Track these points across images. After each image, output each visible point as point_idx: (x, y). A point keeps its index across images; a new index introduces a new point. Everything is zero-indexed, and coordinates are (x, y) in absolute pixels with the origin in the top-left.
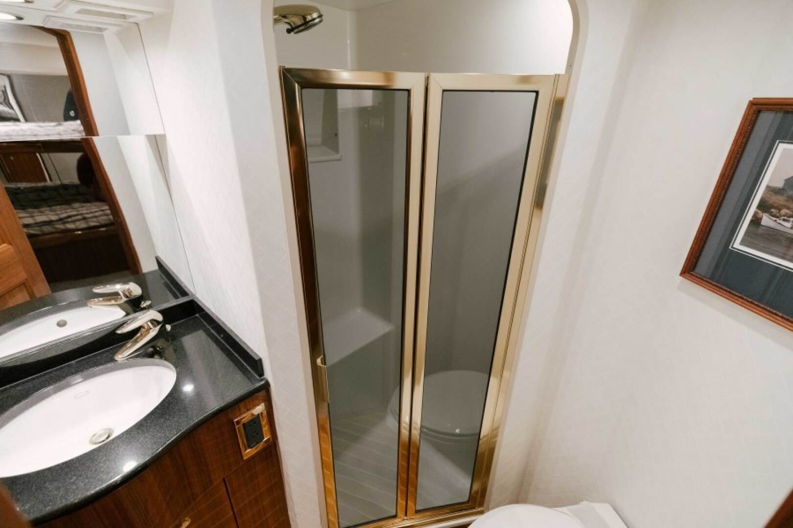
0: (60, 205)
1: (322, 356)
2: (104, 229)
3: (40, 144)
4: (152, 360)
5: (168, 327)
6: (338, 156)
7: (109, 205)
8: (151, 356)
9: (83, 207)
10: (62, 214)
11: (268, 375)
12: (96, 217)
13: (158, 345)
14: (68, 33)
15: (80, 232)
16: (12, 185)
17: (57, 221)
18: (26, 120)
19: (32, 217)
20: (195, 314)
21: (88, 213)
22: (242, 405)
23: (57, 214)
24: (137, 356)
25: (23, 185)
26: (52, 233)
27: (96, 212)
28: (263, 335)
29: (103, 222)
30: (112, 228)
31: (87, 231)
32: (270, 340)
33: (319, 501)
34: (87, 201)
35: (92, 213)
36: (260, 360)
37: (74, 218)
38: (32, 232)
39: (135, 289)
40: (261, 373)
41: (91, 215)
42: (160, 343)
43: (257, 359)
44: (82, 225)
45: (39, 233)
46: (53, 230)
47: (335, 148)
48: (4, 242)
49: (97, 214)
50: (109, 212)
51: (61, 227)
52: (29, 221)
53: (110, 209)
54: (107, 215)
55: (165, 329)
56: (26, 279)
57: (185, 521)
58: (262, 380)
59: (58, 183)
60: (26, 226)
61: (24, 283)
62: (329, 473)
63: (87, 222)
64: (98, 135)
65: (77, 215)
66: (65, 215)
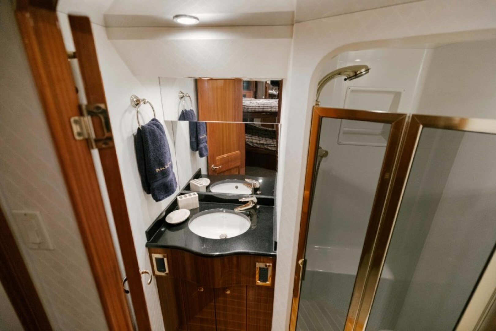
0: (269, 138)
1: (303, 260)
4: (247, 217)
5: (258, 207)
8: (248, 215)
11: (277, 252)
13: (252, 212)
17: (265, 144)
20: (273, 206)
23: (267, 142)
24: (242, 213)
36: (277, 242)
37: (271, 145)
40: (275, 249)
45: (259, 147)
46: (263, 148)
48: (239, 150)
51: (266, 147)
55: (256, 207)
56: (239, 165)
58: (274, 252)
65: (273, 144)
66: (269, 143)
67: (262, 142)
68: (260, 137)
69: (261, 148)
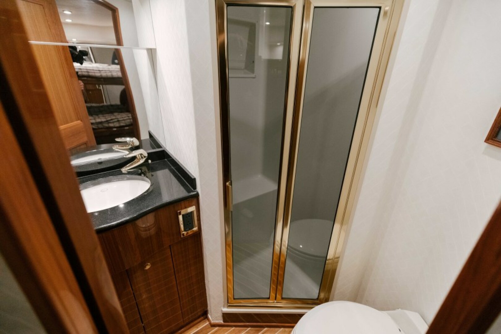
0: (108, 113)
1: (230, 182)
2: (127, 128)
3: (102, 80)
4: (139, 177)
5: (150, 161)
6: (253, 75)
7: (132, 114)
8: (139, 174)
9: (119, 115)
10: (108, 118)
11: (199, 189)
12: (124, 120)
13: (143, 169)
14: (117, 9)
15: (115, 129)
16: (89, 105)
17: (105, 122)
18: (96, 62)
19: (95, 119)
20: (165, 159)
21: (120, 118)
22: (183, 203)
23: (106, 118)
25: (94, 105)
26: (102, 128)
27: (125, 117)
28: (197, 162)
29: (128, 124)
30: (131, 127)
31: (119, 129)
32: (201, 166)
33: (223, 276)
34: (121, 112)
35: (122, 118)
36: (195, 179)
37: (114, 121)
38: (94, 127)
39: (136, 142)
40: (194, 187)
41: (122, 119)
42: (144, 169)
43: (193, 178)
44: (117, 125)
45: (96, 128)
47: (252, 71)
48: (79, 120)
49: (125, 118)
50: (131, 117)
51: (106, 125)
52: (93, 121)
53: (132, 116)
54: (130, 119)
55: (148, 162)
56: (87, 141)
57: (148, 265)
58: (195, 191)
59: (109, 103)
60: (92, 124)
61: (86, 143)
62: (230, 269)
63: (119, 123)
64: (123, 46)
65: (115, 119)
66: (109, 119)
67: (98, 120)
68: (94, 116)
69: (99, 129)
